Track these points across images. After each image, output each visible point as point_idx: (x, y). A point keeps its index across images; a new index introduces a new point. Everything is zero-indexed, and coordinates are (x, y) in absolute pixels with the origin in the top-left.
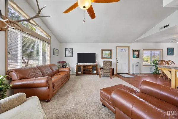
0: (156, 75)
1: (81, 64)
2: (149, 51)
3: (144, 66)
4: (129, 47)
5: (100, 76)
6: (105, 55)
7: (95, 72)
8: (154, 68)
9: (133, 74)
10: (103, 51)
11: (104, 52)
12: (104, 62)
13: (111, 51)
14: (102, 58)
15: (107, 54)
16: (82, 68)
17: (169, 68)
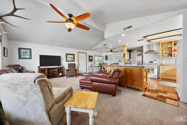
0: (100, 72)
1: (44, 67)
2: (98, 57)
3: (95, 67)
4: (86, 53)
5: (67, 77)
6: (69, 58)
7: (61, 74)
8: (100, 68)
9: (89, 73)
10: (67, 54)
11: (68, 56)
12: (69, 64)
13: (74, 55)
14: (67, 61)
15: (70, 58)
16: (46, 71)
17: (106, 66)
